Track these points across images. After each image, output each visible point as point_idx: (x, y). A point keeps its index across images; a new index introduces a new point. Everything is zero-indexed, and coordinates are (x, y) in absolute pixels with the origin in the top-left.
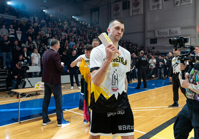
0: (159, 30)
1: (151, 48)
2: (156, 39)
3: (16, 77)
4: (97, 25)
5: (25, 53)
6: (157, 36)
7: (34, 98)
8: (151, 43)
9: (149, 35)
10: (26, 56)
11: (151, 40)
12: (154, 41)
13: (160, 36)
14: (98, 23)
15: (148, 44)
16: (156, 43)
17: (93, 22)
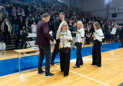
0: (119, 7)
1: (112, 21)
2: (116, 14)
3: (20, 40)
4: (74, 6)
5: (27, 25)
6: (117, 11)
7: (32, 54)
8: (112, 17)
9: (112, 12)
10: (27, 27)
11: (112, 15)
12: (114, 15)
13: (119, 12)
14: (75, 4)
15: (110, 18)
16: (116, 17)
17: (72, 3)
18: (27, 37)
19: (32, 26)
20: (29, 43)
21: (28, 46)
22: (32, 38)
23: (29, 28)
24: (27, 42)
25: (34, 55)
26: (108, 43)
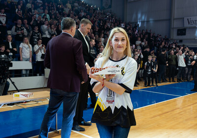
0: (189, 18)
1: (178, 41)
2: (185, 30)
4: (109, 10)
5: (10, 43)
6: (186, 25)
8: (178, 34)
9: (176, 24)
10: (11, 47)
11: (178, 30)
12: (182, 32)
13: (190, 26)
14: (110, 7)
15: (174, 36)
16: (185, 34)
17: (104, 5)
18: (10, 68)
19: (21, 46)
20: (13, 83)
21: (11, 88)
22: (21, 70)
23: (15, 49)
24: (8, 80)
25: (24, 109)
26: (172, 83)
